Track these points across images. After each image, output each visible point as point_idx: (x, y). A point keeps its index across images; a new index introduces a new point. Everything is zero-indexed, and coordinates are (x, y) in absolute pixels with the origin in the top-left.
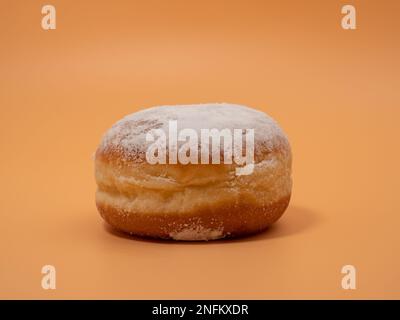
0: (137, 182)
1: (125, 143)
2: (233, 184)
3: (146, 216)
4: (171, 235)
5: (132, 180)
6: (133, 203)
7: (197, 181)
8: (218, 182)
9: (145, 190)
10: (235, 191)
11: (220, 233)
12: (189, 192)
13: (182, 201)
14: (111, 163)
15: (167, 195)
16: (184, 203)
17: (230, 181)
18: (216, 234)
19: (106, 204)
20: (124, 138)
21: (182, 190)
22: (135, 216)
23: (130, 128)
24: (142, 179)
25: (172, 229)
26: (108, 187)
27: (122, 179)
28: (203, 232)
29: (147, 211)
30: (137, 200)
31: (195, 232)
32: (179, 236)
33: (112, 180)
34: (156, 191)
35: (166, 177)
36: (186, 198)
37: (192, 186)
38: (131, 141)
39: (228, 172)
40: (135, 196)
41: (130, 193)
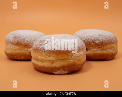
0: (44, 58)
1: (41, 47)
2: (71, 59)
3: (47, 67)
4: (54, 73)
5: (43, 57)
6: (43, 64)
7: (61, 58)
8: (67, 58)
9: (46, 60)
10: (72, 61)
11: (67, 72)
12: (59, 61)
13: (57, 64)
14: (37, 52)
15: (53, 62)
16: (58, 64)
17: (70, 58)
18: (66, 72)
19: (35, 63)
20: (40, 45)
21: (57, 61)
22: (44, 67)
23: (42, 42)
24: (46, 57)
25: (54, 71)
26: (36, 59)
27: (40, 57)
28: (63, 72)
29: (47, 66)
30: (44, 63)
31: (60, 72)
32: (56, 73)
33: (37, 57)
34: (50, 61)
35: (53, 57)
36: (58, 63)
37: (60, 60)
38: (42, 46)
39: (70, 56)
40: (44, 62)
41: (42, 61)
